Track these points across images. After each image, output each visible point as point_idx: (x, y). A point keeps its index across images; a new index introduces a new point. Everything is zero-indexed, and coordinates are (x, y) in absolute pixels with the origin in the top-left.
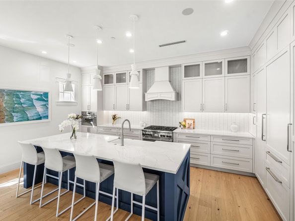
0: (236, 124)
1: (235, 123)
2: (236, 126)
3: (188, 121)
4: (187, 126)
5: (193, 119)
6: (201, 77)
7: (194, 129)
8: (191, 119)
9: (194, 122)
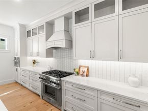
0: (136, 77)
1: (134, 76)
2: (136, 79)
3: (82, 69)
4: (81, 73)
5: (87, 67)
6: (90, 21)
7: (87, 76)
8: (85, 67)
9: (88, 70)
